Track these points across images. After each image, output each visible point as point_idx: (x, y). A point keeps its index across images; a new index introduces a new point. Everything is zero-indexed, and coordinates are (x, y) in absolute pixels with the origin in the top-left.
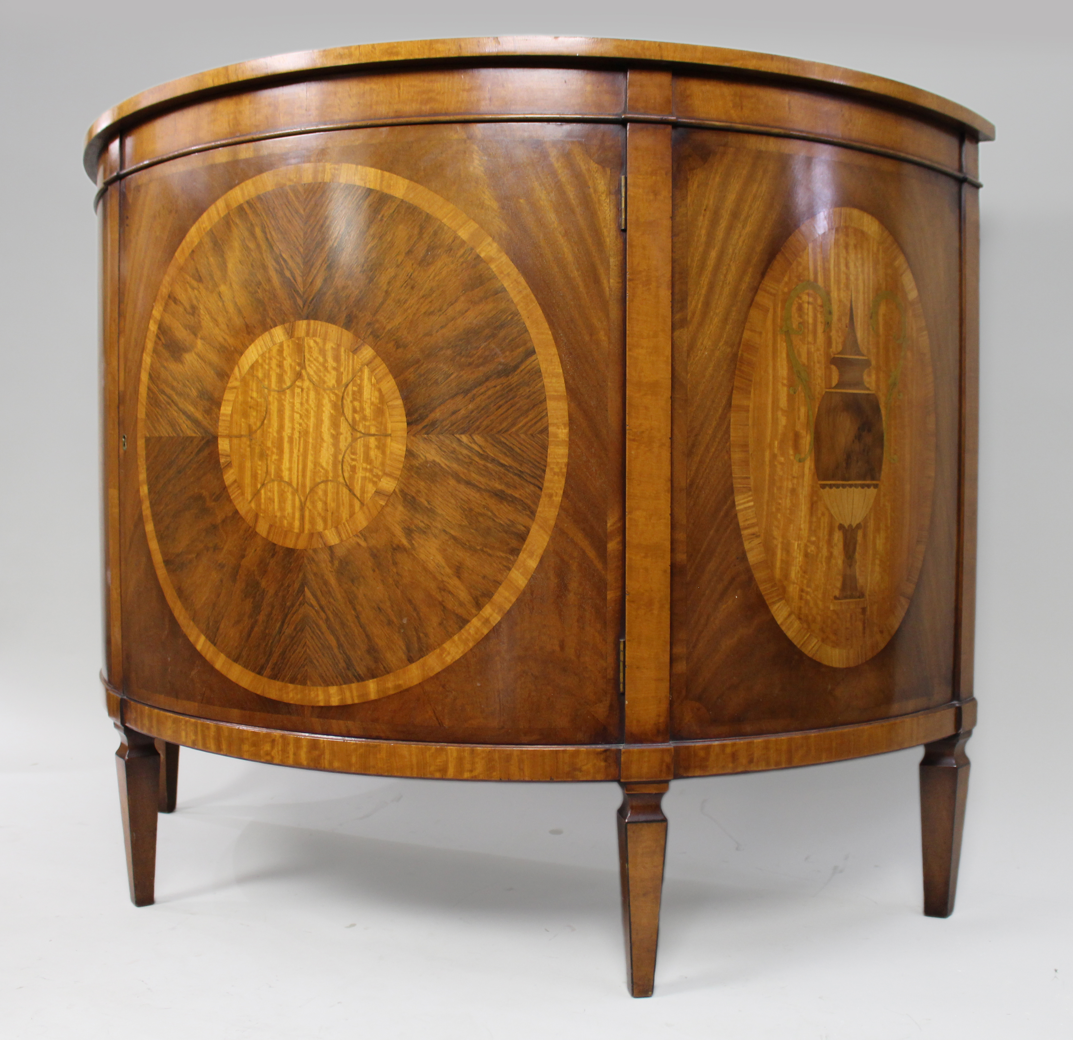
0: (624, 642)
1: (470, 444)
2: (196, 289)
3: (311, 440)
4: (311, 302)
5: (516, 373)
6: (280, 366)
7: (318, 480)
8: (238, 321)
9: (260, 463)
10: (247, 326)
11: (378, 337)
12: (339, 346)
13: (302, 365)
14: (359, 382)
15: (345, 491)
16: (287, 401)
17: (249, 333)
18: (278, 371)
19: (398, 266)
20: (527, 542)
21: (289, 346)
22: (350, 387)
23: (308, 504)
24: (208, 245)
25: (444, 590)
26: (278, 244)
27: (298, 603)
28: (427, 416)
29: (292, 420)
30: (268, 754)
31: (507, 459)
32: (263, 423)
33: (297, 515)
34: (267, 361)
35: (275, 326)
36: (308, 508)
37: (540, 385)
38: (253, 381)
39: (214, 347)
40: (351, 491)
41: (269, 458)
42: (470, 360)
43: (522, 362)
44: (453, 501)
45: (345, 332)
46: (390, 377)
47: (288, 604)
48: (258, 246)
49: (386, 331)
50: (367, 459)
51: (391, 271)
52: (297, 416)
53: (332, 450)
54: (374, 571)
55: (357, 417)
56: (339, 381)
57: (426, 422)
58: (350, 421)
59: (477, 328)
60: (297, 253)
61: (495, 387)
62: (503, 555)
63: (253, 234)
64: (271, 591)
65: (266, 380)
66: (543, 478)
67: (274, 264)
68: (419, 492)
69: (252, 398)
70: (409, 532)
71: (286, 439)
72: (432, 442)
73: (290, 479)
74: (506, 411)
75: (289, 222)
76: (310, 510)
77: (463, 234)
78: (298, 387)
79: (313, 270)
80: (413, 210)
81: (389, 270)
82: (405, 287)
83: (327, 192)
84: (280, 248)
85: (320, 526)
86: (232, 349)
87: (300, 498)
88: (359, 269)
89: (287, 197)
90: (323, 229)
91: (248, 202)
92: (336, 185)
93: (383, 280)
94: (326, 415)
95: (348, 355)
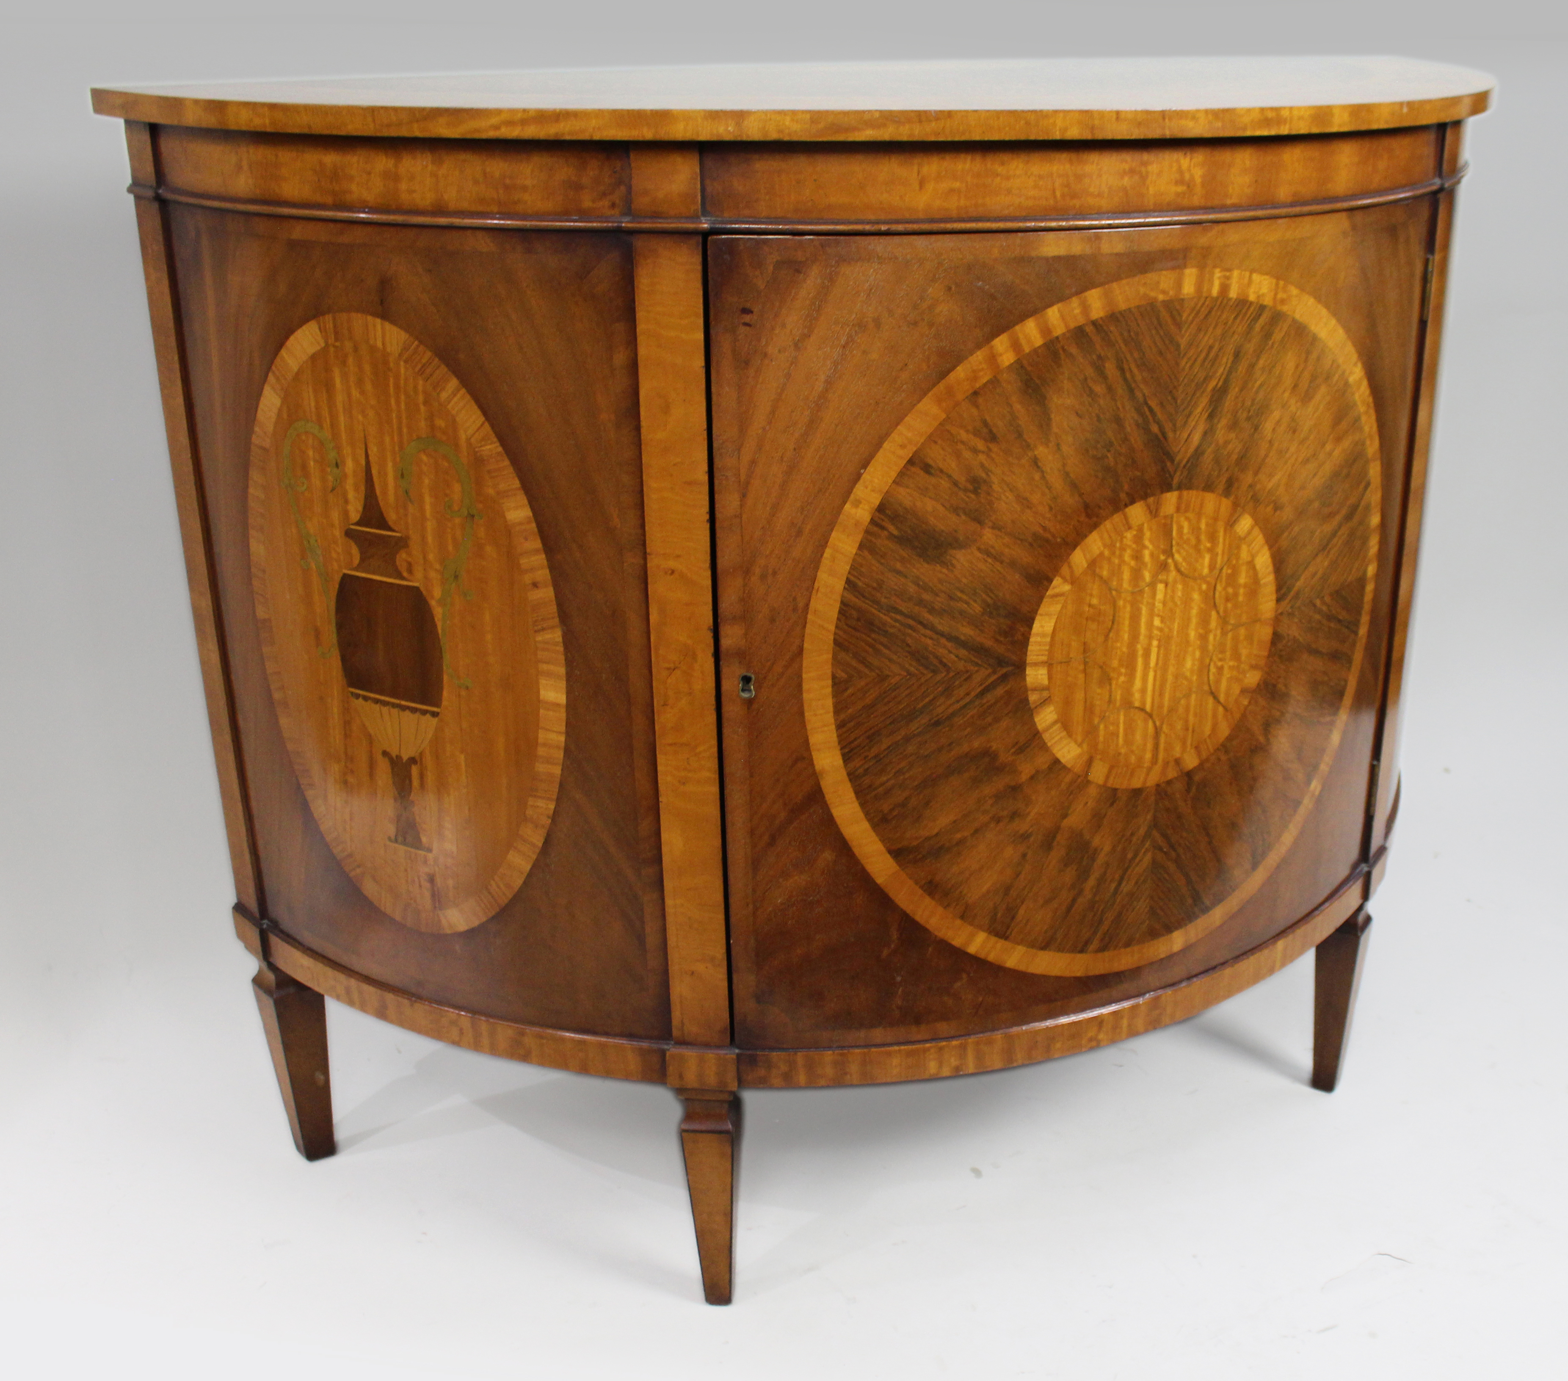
1: (1321, 607)
2: (983, 452)
3: (1173, 647)
4: (1184, 467)
5: (1357, 513)
6: (1138, 557)
7: (1178, 695)
8: (1070, 500)
9: (1099, 691)
11: (1257, 501)
12: (1216, 519)
13: (1169, 553)
15: (1211, 700)
16: (1145, 601)
17: (1088, 516)
18: (1133, 563)
19: (1283, 407)
20: (1344, 697)
21: (1151, 529)
22: (1224, 570)
23: (1165, 727)
24: (1011, 384)
25: (1288, 778)
26: (1142, 386)
27: (1143, 851)
28: (1294, 586)
29: (1150, 625)
30: (1091, 1040)
31: (1342, 613)
32: (1107, 636)
33: (1150, 746)
34: (1118, 553)
35: (1133, 502)
36: (1164, 733)
38: (1094, 582)
39: (1021, 540)
40: (1216, 698)
41: (1114, 682)
42: (1330, 510)
43: (1360, 499)
44: (1303, 678)
45: (1224, 500)
46: (1266, 548)
47: (1130, 856)
48: (1110, 389)
49: (1266, 491)
50: (1236, 656)
51: (1277, 415)
52: (1157, 622)
53: (1198, 654)
54: (1231, 784)
55: (1229, 606)
56: (1212, 567)
57: (1292, 593)
58: (1222, 612)
59: (1338, 469)
60: (1169, 398)
61: (1343, 534)
62: (1330, 719)
63: (1100, 371)
64: (1107, 848)
65: (1115, 578)
67: (1136, 416)
68: (1279, 678)
69: (1090, 605)
70: (1266, 727)
71: (1140, 653)
72: (1295, 616)
73: (1144, 703)
74: (1347, 560)
75: (1161, 353)
76: (1166, 735)
78: (1161, 582)
79: (1189, 421)
81: (1275, 412)
83: (1213, 313)
84: (1145, 391)
85: (1177, 752)
86: (1059, 540)
87: (1154, 723)
88: (1245, 415)
89: (1158, 318)
90: (1206, 363)
91: (1094, 323)
92: (1225, 302)
93: (1268, 427)
94: (1194, 612)
95: (1225, 530)
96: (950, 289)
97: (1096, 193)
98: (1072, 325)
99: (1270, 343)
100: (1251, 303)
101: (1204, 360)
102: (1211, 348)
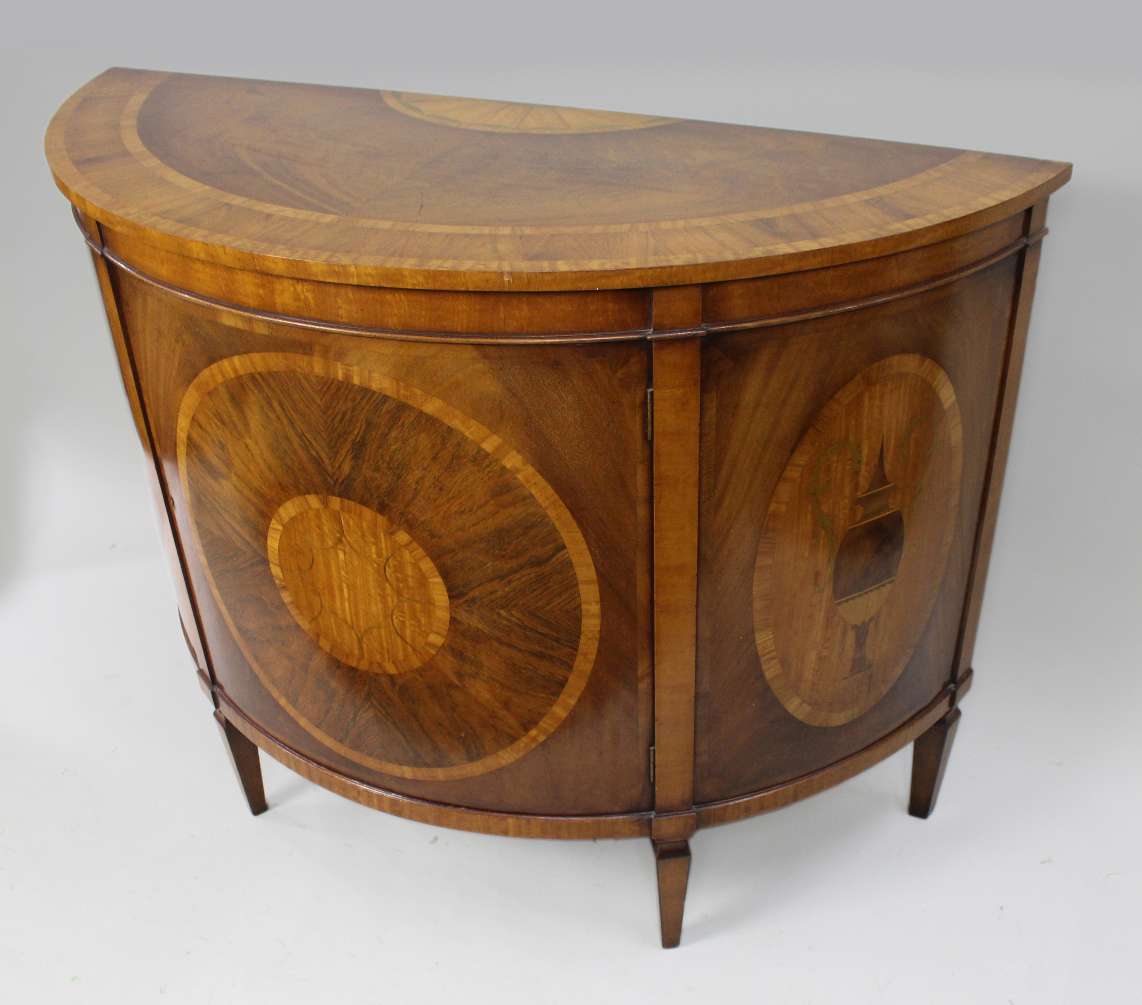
0: (654, 750)
1: (508, 617)
2: (221, 430)
3: (359, 594)
4: (341, 484)
5: (548, 564)
6: (320, 528)
7: (371, 625)
8: (270, 477)
9: (314, 597)
10: (280, 484)
11: (412, 526)
12: (375, 526)
13: (341, 533)
14: (398, 559)
15: (397, 638)
16: (332, 558)
17: (283, 491)
18: (318, 530)
19: (424, 469)
20: (566, 688)
21: (325, 514)
22: (391, 560)
23: (364, 639)
24: (225, 395)
25: (495, 718)
26: (298, 423)
27: (367, 706)
28: (466, 594)
29: (339, 573)
31: (544, 629)
32: (311, 568)
33: (356, 645)
34: (306, 520)
35: (309, 493)
36: (365, 643)
37: (571, 573)
38: (295, 532)
39: (249, 488)
40: (403, 638)
41: (322, 597)
42: (504, 553)
43: (553, 555)
44: (497, 657)
45: (379, 516)
46: (428, 559)
48: (278, 417)
49: (420, 521)
50: (415, 618)
51: (418, 473)
52: (343, 573)
53: (381, 605)
54: (431, 698)
55: (401, 585)
56: (379, 554)
57: (466, 598)
58: (395, 587)
59: (508, 528)
60: (320, 436)
61: (529, 574)
62: (545, 696)
63: (270, 404)
64: (341, 691)
65: (308, 535)
66: (578, 642)
67: (298, 440)
68: (466, 648)
69: (296, 544)
70: (460, 675)
71: (336, 587)
72: (474, 613)
73: (345, 617)
74: (541, 594)
75: (307, 407)
76: (367, 645)
77: (488, 446)
78: (340, 550)
79: (338, 456)
80: (434, 421)
81: (416, 471)
82: (435, 487)
83: (342, 390)
84: (302, 427)
85: (378, 658)
86: (269, 497)
87: (356, 633)
88: (385, 465)
89: (300, 384)
90: (343, 423)
91: (260, 374)
92: (350, 386)
93: (411, 479)
94: (371, 578)
95: (385, 535)
96: (186, 328)
97: (244, 293)
98: (248, 372)
99: (400, 423)
100: (374, 392)
101: (341, 420)
102: (344, 414)
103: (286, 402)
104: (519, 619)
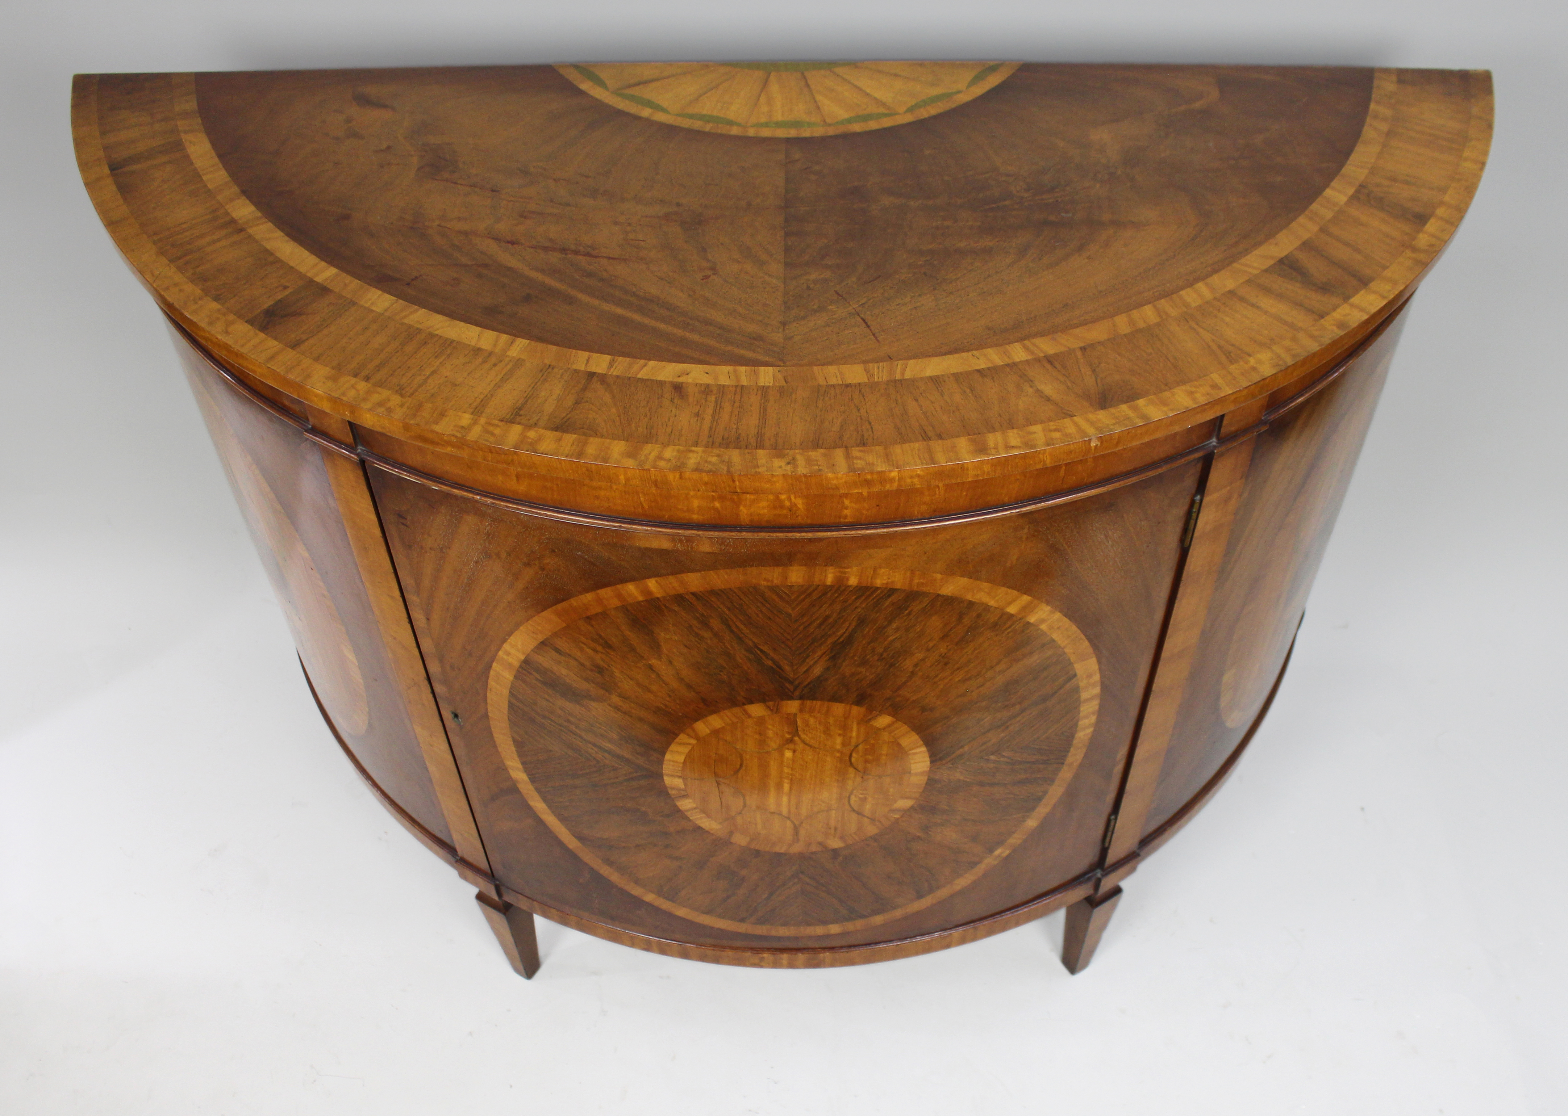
0: (1116, 817)
1: (998, 759)
2: (602, 653)
3: (807, 785)
4: (805, 687)
5: (1054, 697)
6: (761, 733)
7: (817, 809)
8: (687, 694)
9: (734, 799)
10: (704, 699)
11: (898, 707)
12: (847, 718)
13: (795, 734)
14: (872, 742)
15: (854, 814)
16: (773, 758)
17: (707, 705)
18: (757, 736)
19: (928, 650)
20: (1043, 799)
21: (773, 719)
22: (861, 745)
24: (619, 618)
25: (959, 852)
26: (750, 636)
27: (791, 883)
28: (953, 753)
29: (780, 771)
31: (1035, 756)
32: (736, 772)
33: (789, 833)
34: (740, 729)
35: (751, 703)
36: (804, 827)
37: (1076, 696)
38: (719, 741)
39: (646, 708)
40: (860, 813)
41: (748, 797)
43: (1061, 687)
44: (975, 799)
45: (856, 707)
46: (913, 733)
47: (778, 883)
48: (716, 635)
49: (910, 700)
50: (882, 792)
51: (920, 656)
52: (787, 770)
53: (836, 790)
54: (885, 857)
55: (869, 766)
56: (846, 743)
57: (952, 756)
58: (860, 769)
59: (1017, 678)
60: (783, 645)
61: (1030, 713)
62: (1019, 815)
63: (705, 624)
64: (755, 877)
65: (739, 742)
66: (1067, 755)
67: (746, 653)
68: (939, 802)
69: (717, 753)
70: (925, 827)
71: (772, 785)
72: (959, 767)
73: (780, 810)
74: (1039, 726)
75: (769, 618)
76: (807, 829)
77: (1012, 609)
78: (788, 749)
79: (808, 660)
80: (952, 600)
81: (917, 654)
83: (829, 594)
84: (755, 640)
85: (820, 838)
86: (680, 714)
87: (792, 822)
88: (876, 658)
89: (763, 596)
90: (823, 626)
91: (694, 594)
92: (842, 588)
93: (908, 664)
94: (828, 767)
95: (858, 724)
96: (553, 551)
97: (685, 509)
98: (672, 592)
99: (907, 612)
100: (877, 588)
101: (821, 625)
102: (827, 617)
103: (734, 619)
104: (1008, 758)
